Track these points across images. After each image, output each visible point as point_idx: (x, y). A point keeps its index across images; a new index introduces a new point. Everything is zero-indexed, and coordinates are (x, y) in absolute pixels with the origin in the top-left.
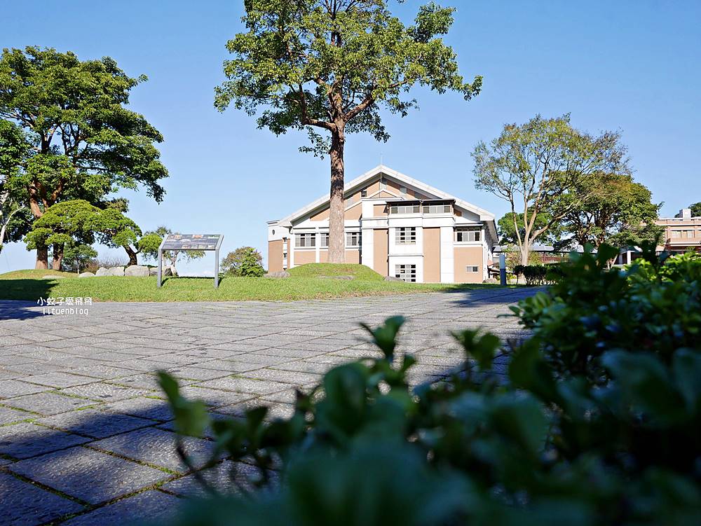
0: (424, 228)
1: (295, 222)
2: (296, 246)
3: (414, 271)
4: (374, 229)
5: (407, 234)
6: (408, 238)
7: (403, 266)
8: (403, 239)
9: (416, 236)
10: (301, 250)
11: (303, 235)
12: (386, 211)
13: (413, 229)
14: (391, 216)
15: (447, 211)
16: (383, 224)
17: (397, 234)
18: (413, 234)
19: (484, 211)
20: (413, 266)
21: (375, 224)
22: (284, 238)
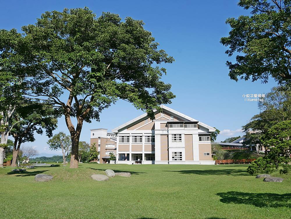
0: (185, 135)
1: (119, 131)
2: (119, 142)
3: (181, 155)
4: (161, 135)
5: (177, 137)
6: (178, 139)
7: (176, 153)
8: (176, 139)
9: (182, 138)
10: (122, 144)
11: (123, 137)
12: (166, 126)
13: (180, 135)
14: (170, 128)
15: (195, 127)
16: (165, 132)
17: (172, 137)
18: (180, 137)
19: (210, 127)
20: (181, 153)
21: (161, 132)
22: (99, 137)
